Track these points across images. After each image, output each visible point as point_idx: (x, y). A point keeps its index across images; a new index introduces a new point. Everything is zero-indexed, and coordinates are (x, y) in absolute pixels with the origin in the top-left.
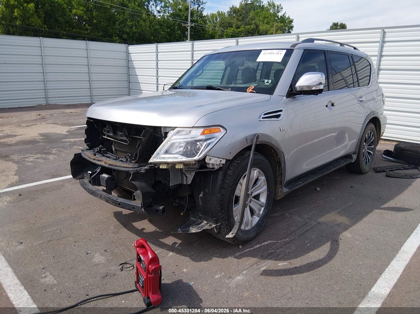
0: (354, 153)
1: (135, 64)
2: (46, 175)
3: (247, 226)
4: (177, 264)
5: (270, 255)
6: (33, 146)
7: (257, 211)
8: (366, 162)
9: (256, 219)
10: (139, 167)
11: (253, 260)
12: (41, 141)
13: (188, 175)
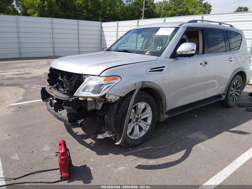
0: (224, 94)
1: (105, 34)
2: (38, 97)
3: (137, 137)
4: (88, 156)
5: (146, 156)
6: (37, 80)
7: (144, 128)
8: (233, 100)
9: (143, 133)
10: (69, 98)
11: (134, 158)
12: (44, 77)
13: (99, 104)
